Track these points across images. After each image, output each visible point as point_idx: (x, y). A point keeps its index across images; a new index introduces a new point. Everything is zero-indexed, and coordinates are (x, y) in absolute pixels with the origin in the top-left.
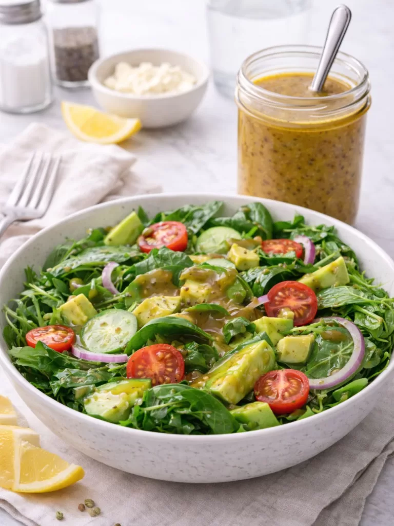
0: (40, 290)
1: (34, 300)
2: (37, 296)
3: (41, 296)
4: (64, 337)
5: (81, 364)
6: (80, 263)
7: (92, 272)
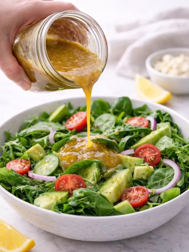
0: (14, 143)
1: (11, 148)
2: (12, 145)
3: (14, 145)
4: (24, 166)
5: (32, 182)
6: (34, 130)
7: (40, 135)
